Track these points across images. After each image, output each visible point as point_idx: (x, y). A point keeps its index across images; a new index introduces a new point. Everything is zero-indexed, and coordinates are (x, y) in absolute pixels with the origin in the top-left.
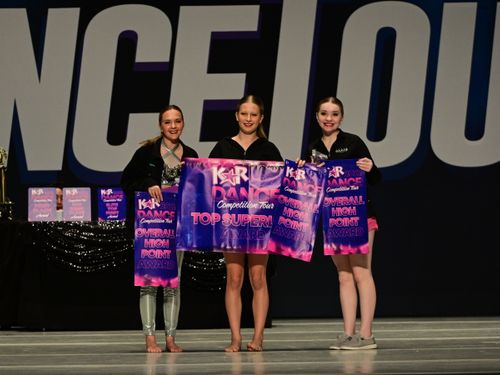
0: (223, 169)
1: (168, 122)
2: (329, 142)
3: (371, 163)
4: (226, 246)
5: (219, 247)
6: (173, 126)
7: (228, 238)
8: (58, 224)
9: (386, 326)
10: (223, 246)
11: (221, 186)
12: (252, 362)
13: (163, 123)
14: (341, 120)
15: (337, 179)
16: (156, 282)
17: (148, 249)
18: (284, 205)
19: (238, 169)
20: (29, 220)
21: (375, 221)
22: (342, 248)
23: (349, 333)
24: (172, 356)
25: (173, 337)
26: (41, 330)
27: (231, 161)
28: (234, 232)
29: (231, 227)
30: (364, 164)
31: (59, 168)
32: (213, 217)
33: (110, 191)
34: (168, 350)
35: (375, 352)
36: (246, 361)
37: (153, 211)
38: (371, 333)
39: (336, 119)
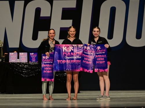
0: (66, 47)
1: (51, 34)
2: (96, 40)
3: (108, 46)
4: (68, 69)
5: (66, 70)
6: (52, 35)
7: (68, 67)
8: (18, 63)
9: (113, 93)
10: (67, 69)
11: (65, 52)
12: (74, 103)
13: (49, 34)
14: (99, 33)
15: (99, 50)
16: (48, 80)
17: (46, 70)
18: (84, 57)
19: (70, 47)
20: (10, 62)
21: (110, 62)
22: (100, 70)
23: (102, 95)
24: (51, 101)
25: (51, 96)
26: (13, 94)
27: (68, 45)
28: (70, 65)
29: (69, 64)
30: (107, 46)
31: (18, 47)
32: (64, 61)
33: (33, 54)
34: (50, 99)
35: (110, 100)
36: (72, 103)
37: (47, 59)
38: (109, 95)
39: (98, 33)
